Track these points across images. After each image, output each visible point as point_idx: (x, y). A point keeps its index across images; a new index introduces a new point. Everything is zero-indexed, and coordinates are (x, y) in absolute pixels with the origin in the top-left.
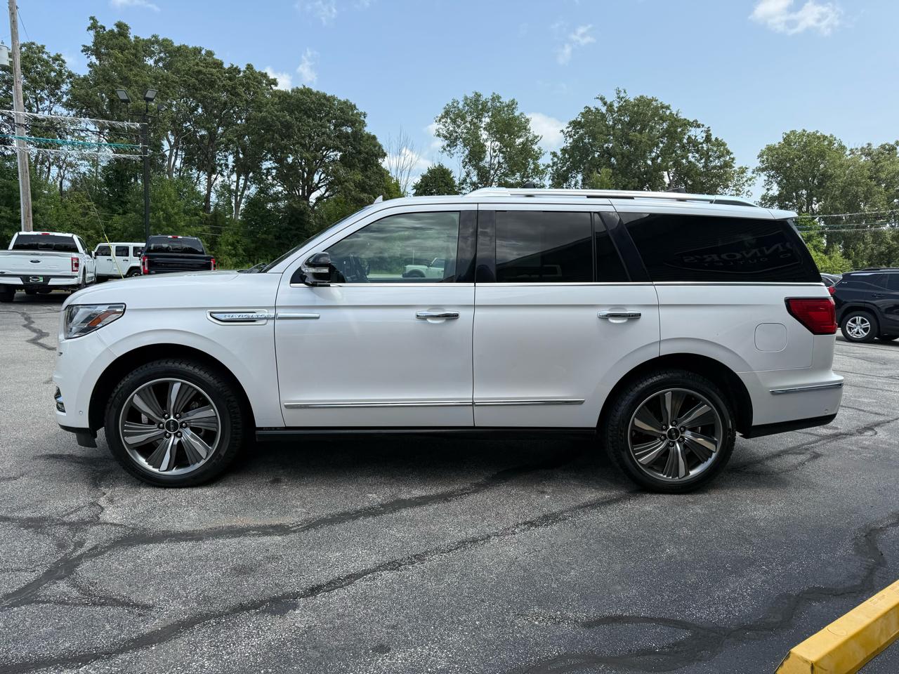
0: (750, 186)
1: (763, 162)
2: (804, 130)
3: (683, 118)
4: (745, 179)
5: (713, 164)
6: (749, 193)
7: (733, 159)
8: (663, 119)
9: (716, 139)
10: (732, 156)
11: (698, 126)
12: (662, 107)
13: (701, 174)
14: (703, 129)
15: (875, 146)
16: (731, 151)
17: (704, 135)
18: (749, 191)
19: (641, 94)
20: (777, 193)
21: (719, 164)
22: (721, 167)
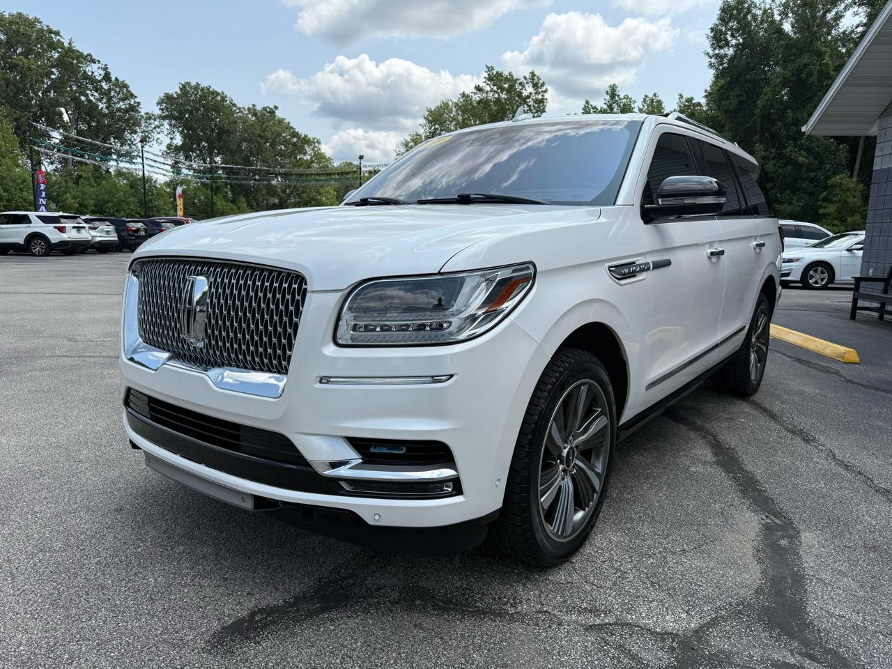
0: (159, 133)
1: (163, 110)
2: (198, 84)
3: (76, 49)
4: (153, 126)
5: (118, 106)
6: (159, 141)
7: (139, 103)
8: (52, 46)
9: (117, 79)
10: (137, 100)
11: (93, 61)
12: (51, 32)
13: (105, 115)
14: (100, 65)
15: (259, 108)
16: (135, 94)
17: (103, 73)
18: (158, 139)
19: (19, 11)
20: (180, 143)
21: (123, 107)
22: (126, 111)
